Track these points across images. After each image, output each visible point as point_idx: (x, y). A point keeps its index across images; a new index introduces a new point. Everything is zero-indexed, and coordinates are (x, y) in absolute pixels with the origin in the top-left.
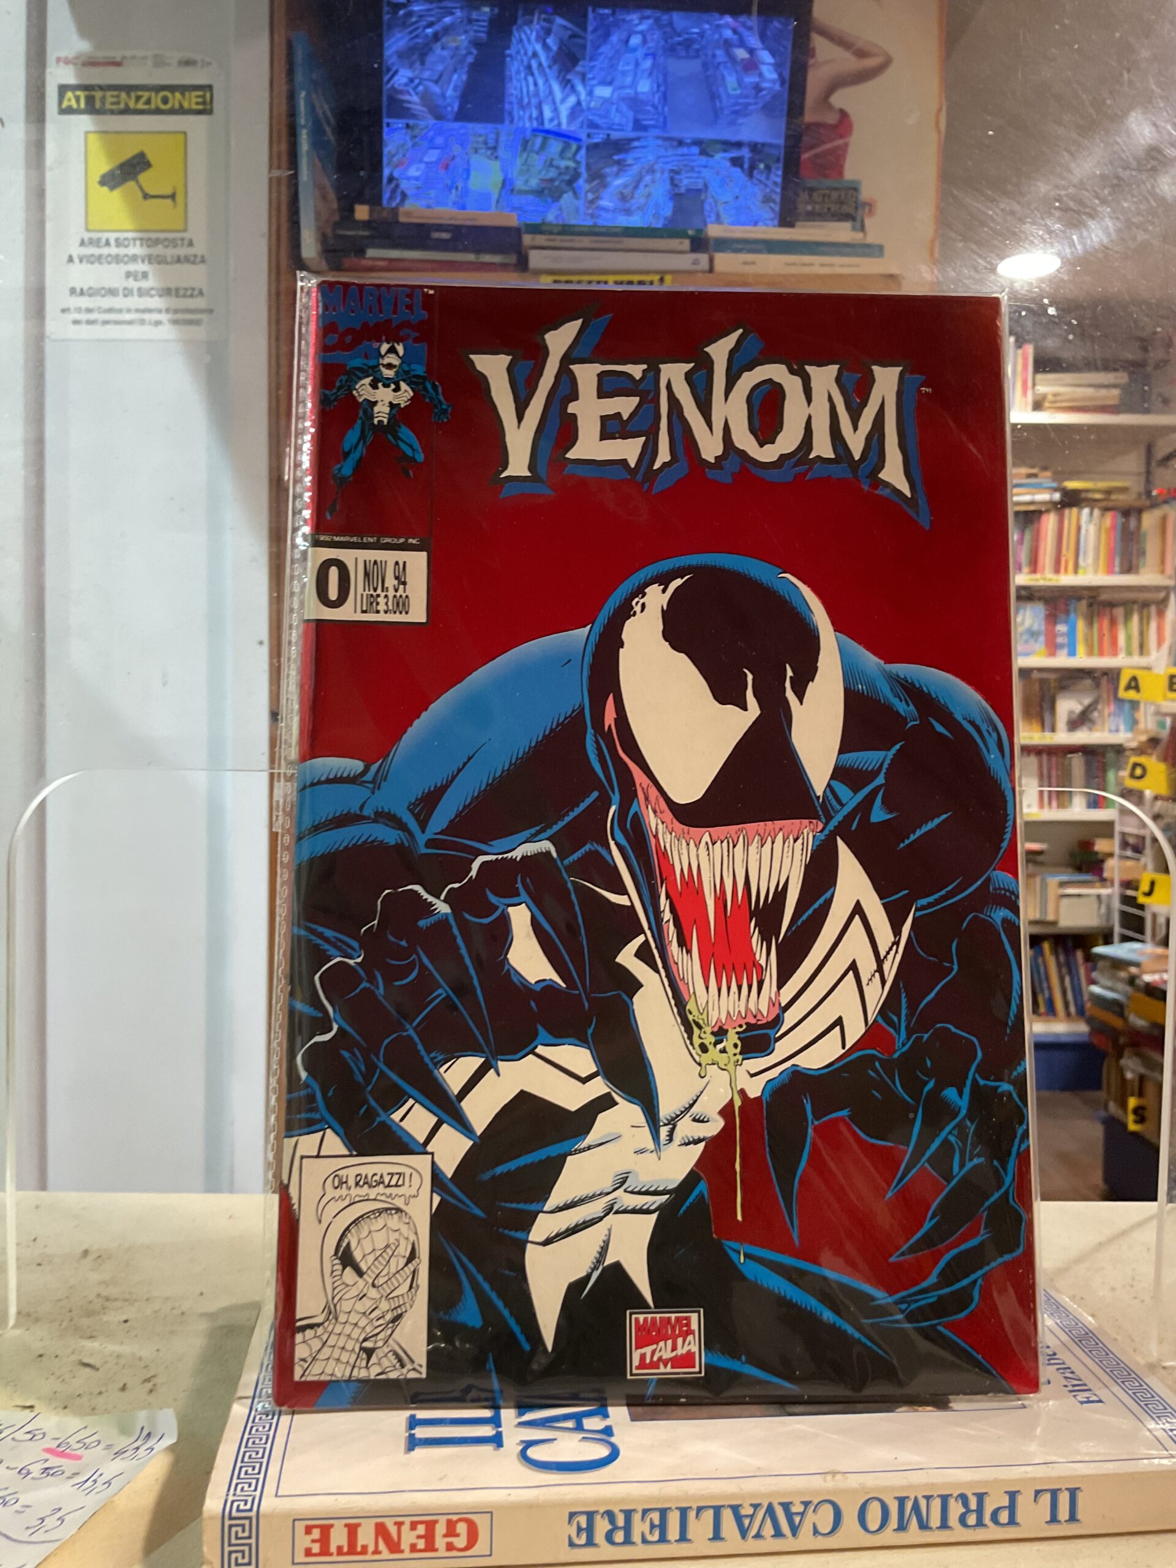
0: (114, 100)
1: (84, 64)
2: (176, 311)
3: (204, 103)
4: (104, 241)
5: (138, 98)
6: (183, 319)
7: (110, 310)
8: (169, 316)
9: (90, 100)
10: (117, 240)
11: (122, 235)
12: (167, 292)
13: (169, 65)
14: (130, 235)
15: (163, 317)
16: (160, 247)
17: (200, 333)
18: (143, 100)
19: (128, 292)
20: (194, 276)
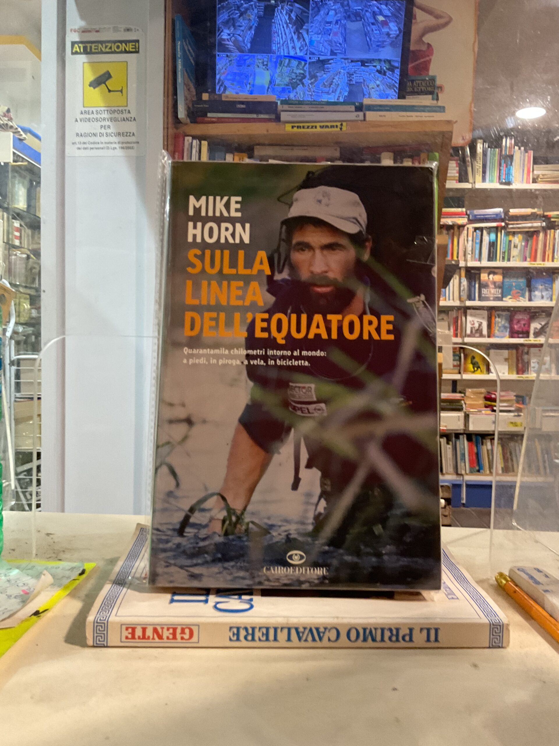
0: (96, 47)
1: (83, 32)
2: (123, 143)
3: (135, 48)
4: (91, 112)
5: (106, 47)
6: (126, 147)
7: (94, 143)
8: (120, 145)
9: (85, 48)
10: (97, 111)
11: (99, 109)
12: (119, 134)
13: (120, 31)
14: (102, 109)
15: (117, 146)
16: (116, 113)
17: (133, 153)
18: (109, 47)
19: (101, 135)
20: (131, 127)
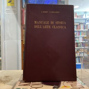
6: (14, 12)
12: (13, 10)
14: (10, 6)
17: (16, 13)
19: (10, 10)
20: (15, 9)
